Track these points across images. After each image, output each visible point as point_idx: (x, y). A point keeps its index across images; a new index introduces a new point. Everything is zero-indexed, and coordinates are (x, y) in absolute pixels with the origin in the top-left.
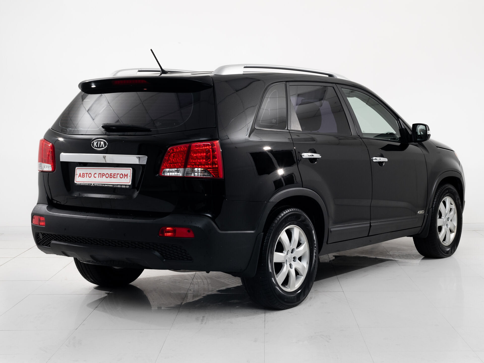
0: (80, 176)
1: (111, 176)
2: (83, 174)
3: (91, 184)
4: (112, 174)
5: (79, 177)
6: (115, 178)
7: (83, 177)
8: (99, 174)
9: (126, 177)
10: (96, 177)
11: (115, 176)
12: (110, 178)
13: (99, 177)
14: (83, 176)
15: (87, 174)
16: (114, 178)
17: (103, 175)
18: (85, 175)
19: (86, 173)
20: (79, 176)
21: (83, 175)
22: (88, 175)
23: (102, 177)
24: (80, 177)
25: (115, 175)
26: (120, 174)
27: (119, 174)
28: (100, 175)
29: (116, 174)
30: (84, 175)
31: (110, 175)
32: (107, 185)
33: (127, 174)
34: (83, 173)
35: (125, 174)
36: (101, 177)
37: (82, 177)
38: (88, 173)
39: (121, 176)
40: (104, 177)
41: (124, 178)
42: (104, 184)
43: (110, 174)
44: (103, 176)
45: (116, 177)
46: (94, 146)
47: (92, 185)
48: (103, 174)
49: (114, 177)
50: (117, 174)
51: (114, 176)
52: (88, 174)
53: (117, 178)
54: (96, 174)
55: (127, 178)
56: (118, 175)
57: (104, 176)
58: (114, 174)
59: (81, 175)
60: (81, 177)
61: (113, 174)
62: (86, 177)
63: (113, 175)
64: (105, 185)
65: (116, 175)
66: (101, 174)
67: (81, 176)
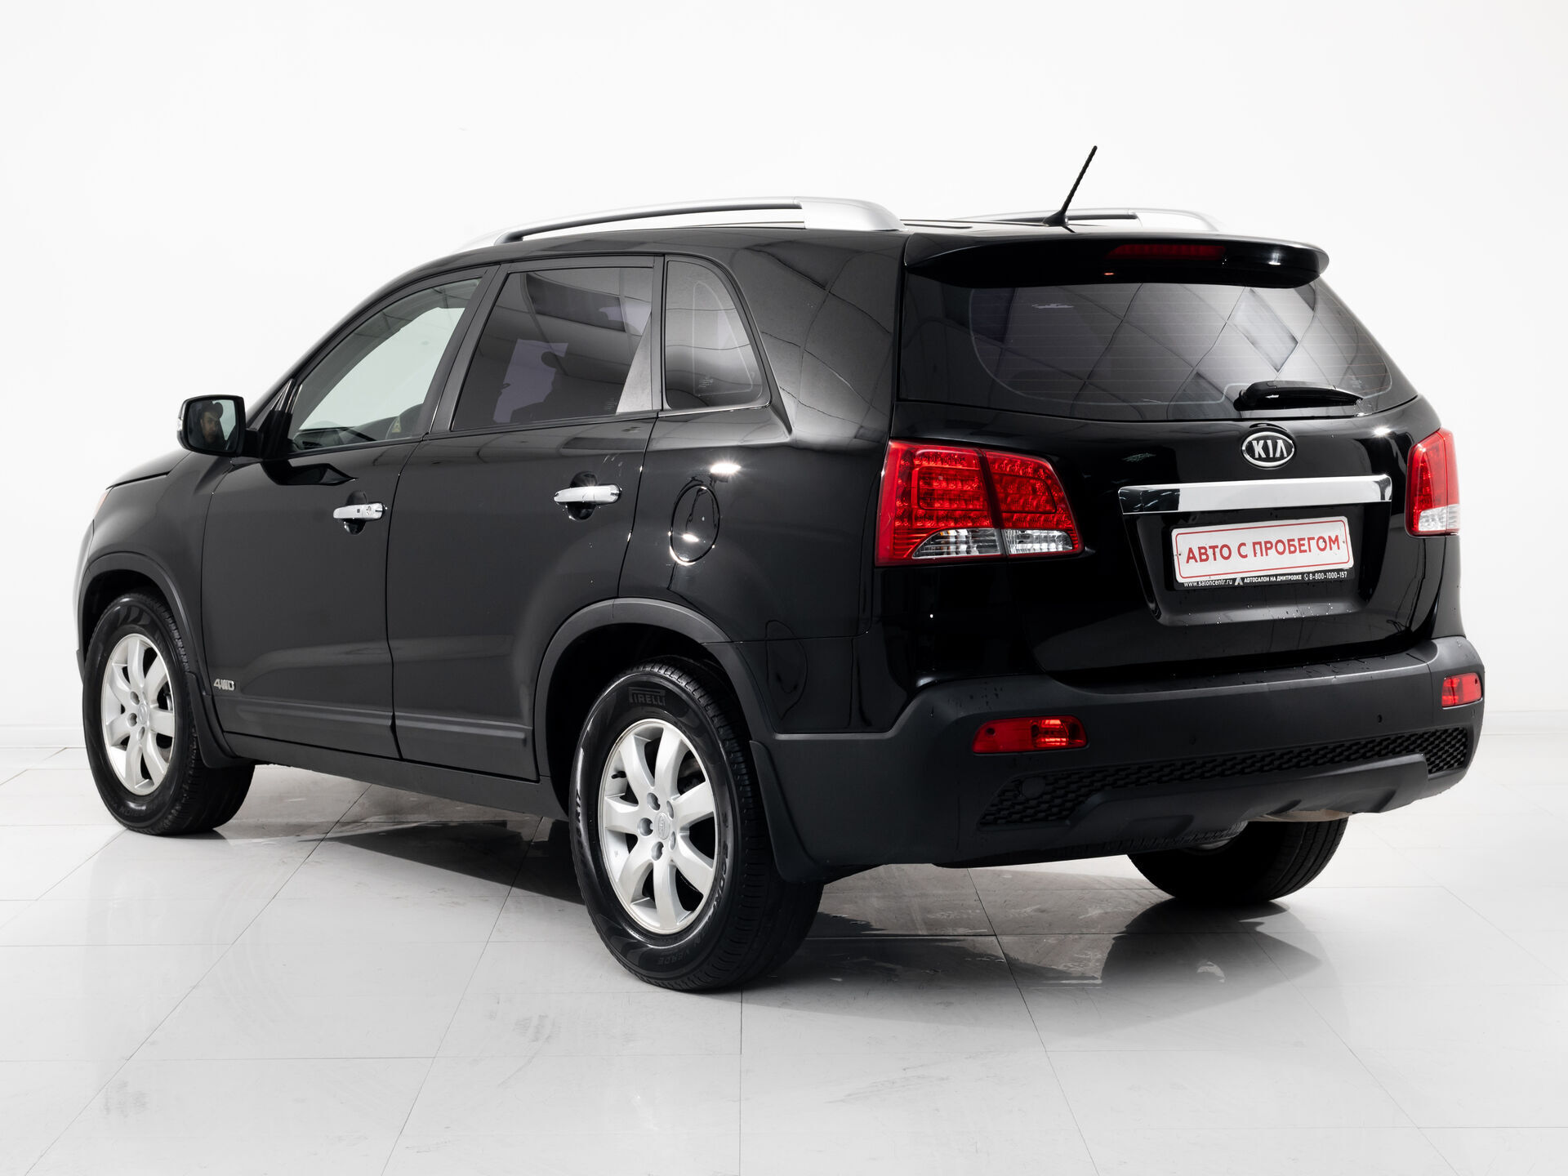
0: (1191, 556)
1: (1292, 546)
2: (1203, 551)
3: (1234, 580)
4: (1293, 540)
5: (1188, 562)
6: (1305, 551)
7: (1201, 560)
8: (1254, 544)
9: (1335, 546)
10: (1246, 556)
11: (1304, 545)
12: (1290, 552)
13: (1255, 556)
14: (1203, 555)
15: (1214, 548)
16: (1301, 551)
17: (1268, 546)
18: (1210, 552)
19: (1210, 547)
20: (1189, 558)
21: (1201, 554)
22: (1217, 550)
23: (1267, 555)
24: (1193, 560)
25: (1301, 542)
26: (1316, 539)
27: (1313, 538)
28: (1257, 547)
29: (1304, 539)
30: (1205, 554)
31: (1290, 546)
32: (1284, 578)
33: (1337, 537)
34: (1200, 548)
35: (1330, 537)
36: (1262, 555)
37: (1198, 559)
38: (1217, 547)
39: (1322, 545)
40: (1272, 552)
41: (1331, 549)
42: (1276, 576)
43: (1289, 541)
44: (1267, 549)
45: (1306, 548)
46: (1257, 456)
47: (1236, 584)
48: (1266, 543)
49: (1303, 548)
50: (1309, 539)
51: (1300, 545)
52: (1219, 547)
53: (1310, 551)
54: (1244, 544)
55: (1339, 548)
56: (1313, 543)
57: (1270, 548)
58: (1300, 540)
59: (1193, 554)
60: (1196, 561)
61: (1296, 541)
62: (1215, 559)
63: (1296, 543)
64: (1280, 579)
65: (1306, 542)
66: (1260, 543)
67: (1194, 558)
